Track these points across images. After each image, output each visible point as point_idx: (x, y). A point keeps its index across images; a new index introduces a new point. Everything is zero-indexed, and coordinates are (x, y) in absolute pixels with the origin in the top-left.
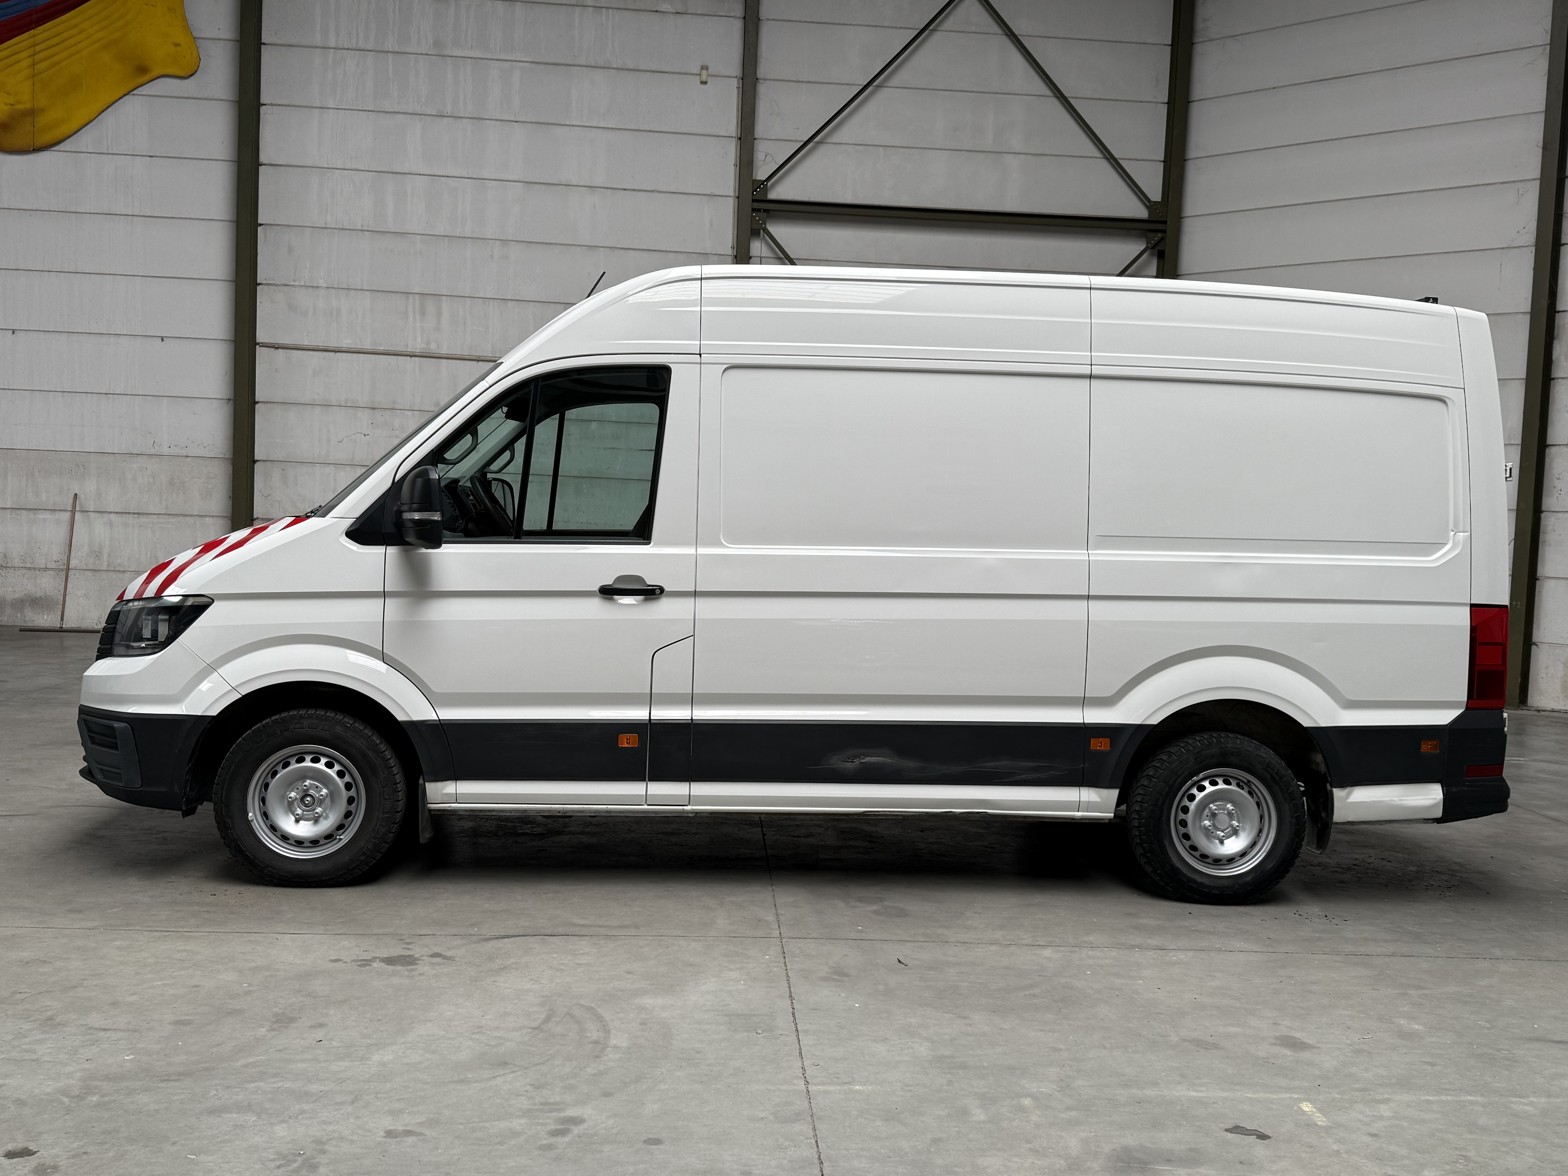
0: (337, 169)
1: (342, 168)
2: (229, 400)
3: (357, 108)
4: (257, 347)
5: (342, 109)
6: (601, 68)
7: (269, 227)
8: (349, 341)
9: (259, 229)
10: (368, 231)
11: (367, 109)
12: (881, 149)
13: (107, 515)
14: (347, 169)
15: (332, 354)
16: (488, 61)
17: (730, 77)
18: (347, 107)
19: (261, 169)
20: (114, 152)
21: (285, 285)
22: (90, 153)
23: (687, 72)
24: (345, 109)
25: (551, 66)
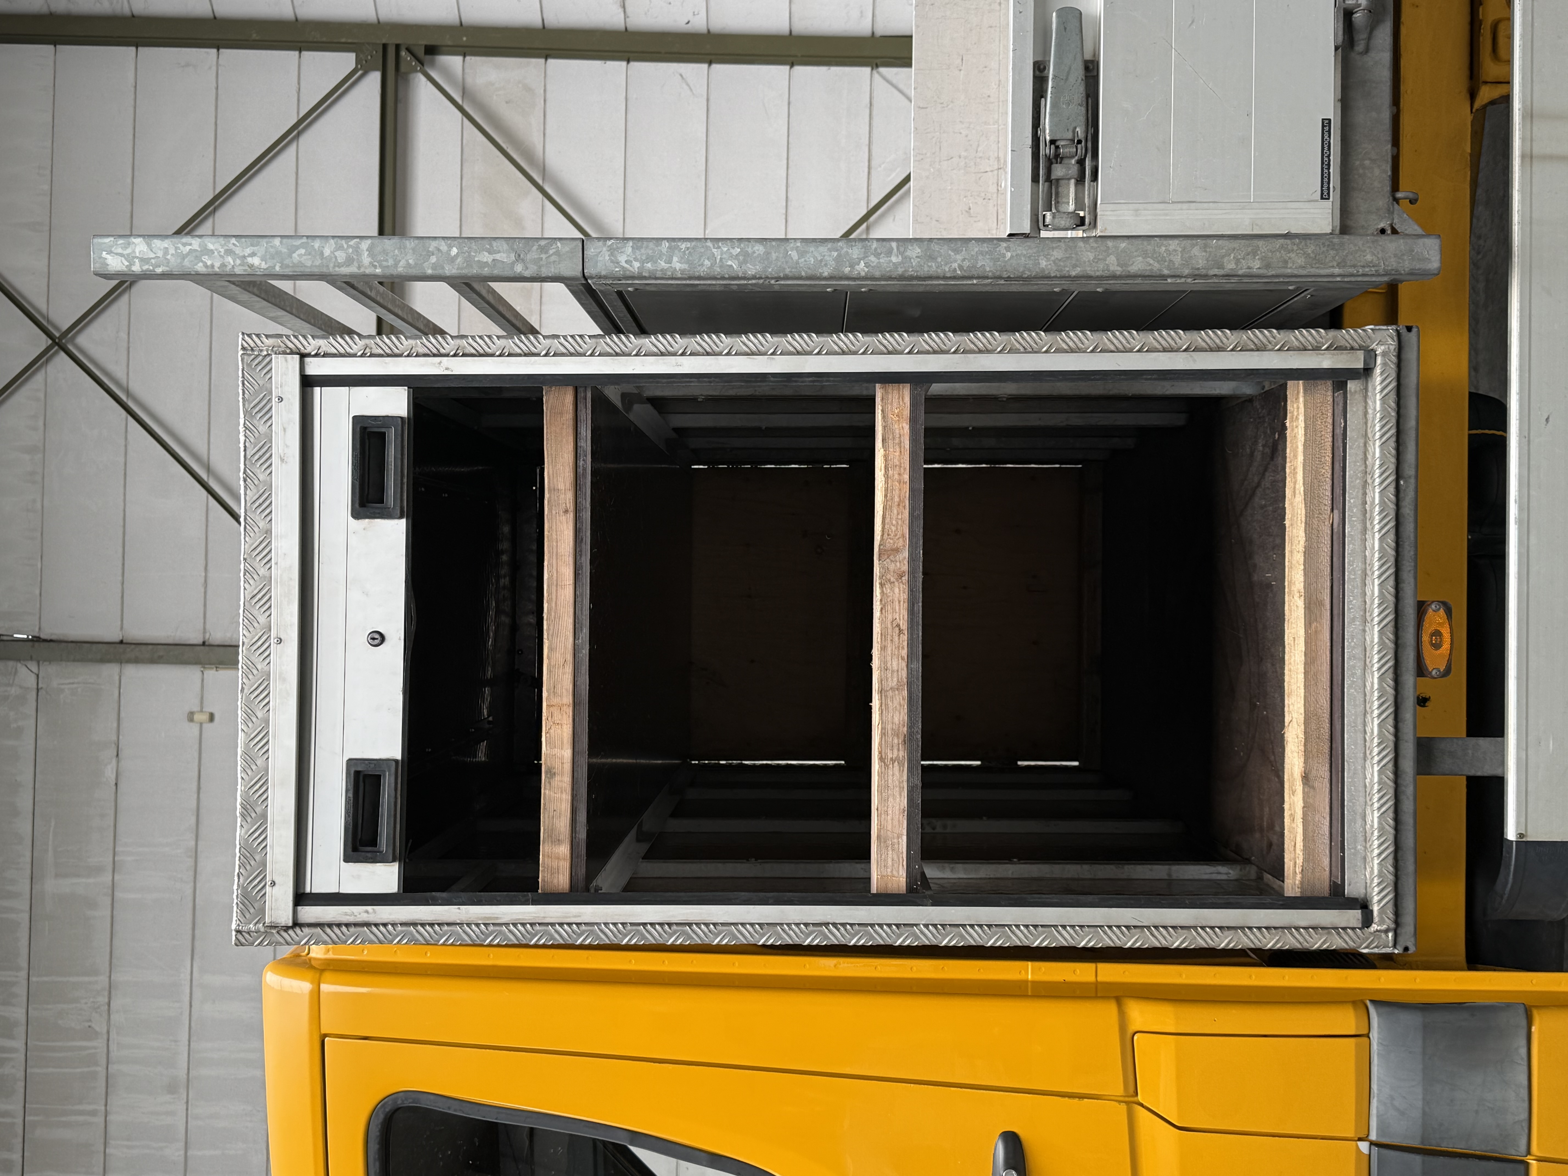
6: (196, 862)
17: (203, 680)
23: (198, 742)
25: (196, 932)
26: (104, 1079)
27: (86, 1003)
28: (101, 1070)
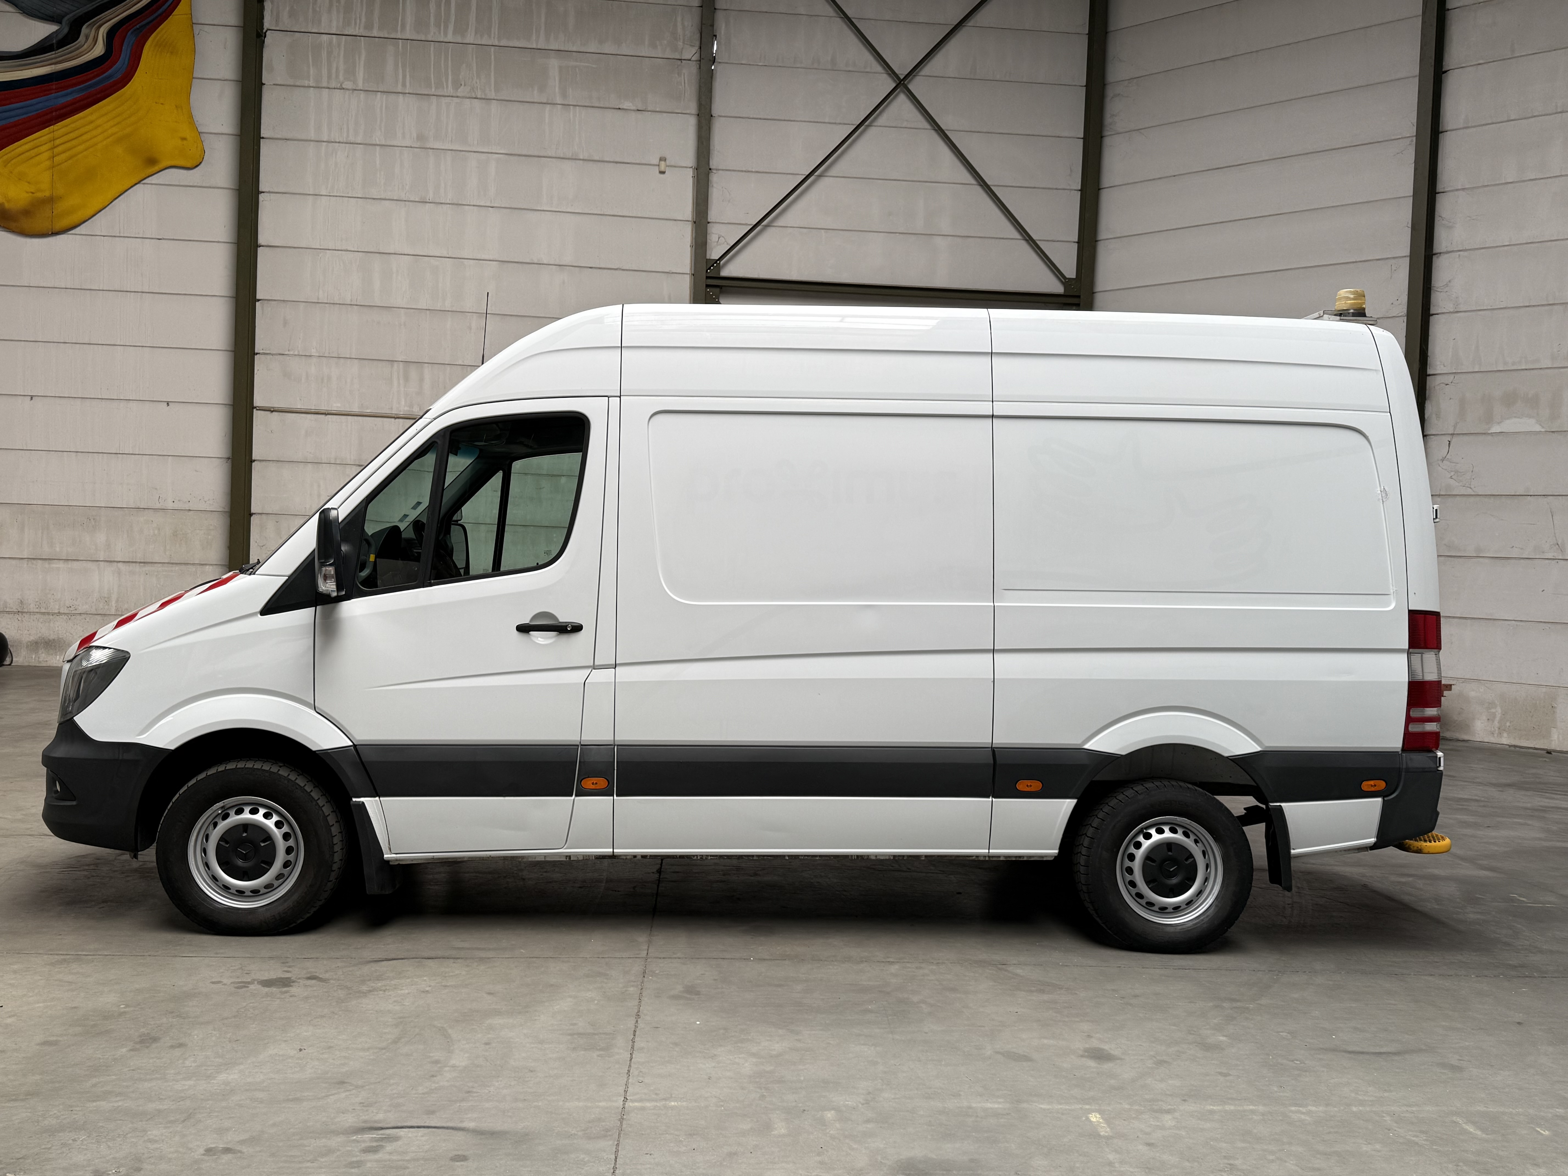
0: (329, 250)
1: (334, 248)
2: (228, 458)
3: (347, 195)
4: (255, 410)
5: (334, 196)
6: (568, 159)
7: (266, 302)
8: (339, 405)
9: (257, 304)
10: (356, 305)
11: (356, 196)
12: (823, 231)
13: (116, 564)
14: (338, 250)
15: (323, 416)
16: (467, 154)
17: (686, 167)
18: (338, 195)
19: (260, 250)
20: (125, 235)
21: (280, 354)
22: (104, 236)
23: (647, 163)
24: (336, 196)
25: (524, 157)
26: (426, 93)
27: (476, 83)
28: (433, 91)
